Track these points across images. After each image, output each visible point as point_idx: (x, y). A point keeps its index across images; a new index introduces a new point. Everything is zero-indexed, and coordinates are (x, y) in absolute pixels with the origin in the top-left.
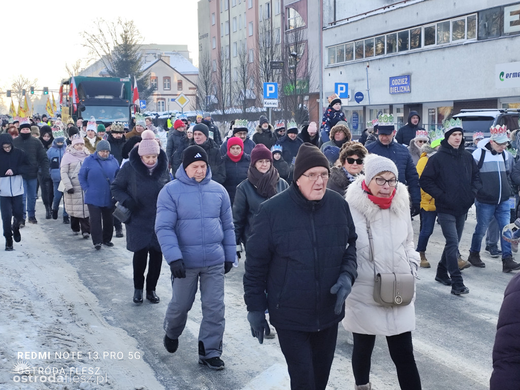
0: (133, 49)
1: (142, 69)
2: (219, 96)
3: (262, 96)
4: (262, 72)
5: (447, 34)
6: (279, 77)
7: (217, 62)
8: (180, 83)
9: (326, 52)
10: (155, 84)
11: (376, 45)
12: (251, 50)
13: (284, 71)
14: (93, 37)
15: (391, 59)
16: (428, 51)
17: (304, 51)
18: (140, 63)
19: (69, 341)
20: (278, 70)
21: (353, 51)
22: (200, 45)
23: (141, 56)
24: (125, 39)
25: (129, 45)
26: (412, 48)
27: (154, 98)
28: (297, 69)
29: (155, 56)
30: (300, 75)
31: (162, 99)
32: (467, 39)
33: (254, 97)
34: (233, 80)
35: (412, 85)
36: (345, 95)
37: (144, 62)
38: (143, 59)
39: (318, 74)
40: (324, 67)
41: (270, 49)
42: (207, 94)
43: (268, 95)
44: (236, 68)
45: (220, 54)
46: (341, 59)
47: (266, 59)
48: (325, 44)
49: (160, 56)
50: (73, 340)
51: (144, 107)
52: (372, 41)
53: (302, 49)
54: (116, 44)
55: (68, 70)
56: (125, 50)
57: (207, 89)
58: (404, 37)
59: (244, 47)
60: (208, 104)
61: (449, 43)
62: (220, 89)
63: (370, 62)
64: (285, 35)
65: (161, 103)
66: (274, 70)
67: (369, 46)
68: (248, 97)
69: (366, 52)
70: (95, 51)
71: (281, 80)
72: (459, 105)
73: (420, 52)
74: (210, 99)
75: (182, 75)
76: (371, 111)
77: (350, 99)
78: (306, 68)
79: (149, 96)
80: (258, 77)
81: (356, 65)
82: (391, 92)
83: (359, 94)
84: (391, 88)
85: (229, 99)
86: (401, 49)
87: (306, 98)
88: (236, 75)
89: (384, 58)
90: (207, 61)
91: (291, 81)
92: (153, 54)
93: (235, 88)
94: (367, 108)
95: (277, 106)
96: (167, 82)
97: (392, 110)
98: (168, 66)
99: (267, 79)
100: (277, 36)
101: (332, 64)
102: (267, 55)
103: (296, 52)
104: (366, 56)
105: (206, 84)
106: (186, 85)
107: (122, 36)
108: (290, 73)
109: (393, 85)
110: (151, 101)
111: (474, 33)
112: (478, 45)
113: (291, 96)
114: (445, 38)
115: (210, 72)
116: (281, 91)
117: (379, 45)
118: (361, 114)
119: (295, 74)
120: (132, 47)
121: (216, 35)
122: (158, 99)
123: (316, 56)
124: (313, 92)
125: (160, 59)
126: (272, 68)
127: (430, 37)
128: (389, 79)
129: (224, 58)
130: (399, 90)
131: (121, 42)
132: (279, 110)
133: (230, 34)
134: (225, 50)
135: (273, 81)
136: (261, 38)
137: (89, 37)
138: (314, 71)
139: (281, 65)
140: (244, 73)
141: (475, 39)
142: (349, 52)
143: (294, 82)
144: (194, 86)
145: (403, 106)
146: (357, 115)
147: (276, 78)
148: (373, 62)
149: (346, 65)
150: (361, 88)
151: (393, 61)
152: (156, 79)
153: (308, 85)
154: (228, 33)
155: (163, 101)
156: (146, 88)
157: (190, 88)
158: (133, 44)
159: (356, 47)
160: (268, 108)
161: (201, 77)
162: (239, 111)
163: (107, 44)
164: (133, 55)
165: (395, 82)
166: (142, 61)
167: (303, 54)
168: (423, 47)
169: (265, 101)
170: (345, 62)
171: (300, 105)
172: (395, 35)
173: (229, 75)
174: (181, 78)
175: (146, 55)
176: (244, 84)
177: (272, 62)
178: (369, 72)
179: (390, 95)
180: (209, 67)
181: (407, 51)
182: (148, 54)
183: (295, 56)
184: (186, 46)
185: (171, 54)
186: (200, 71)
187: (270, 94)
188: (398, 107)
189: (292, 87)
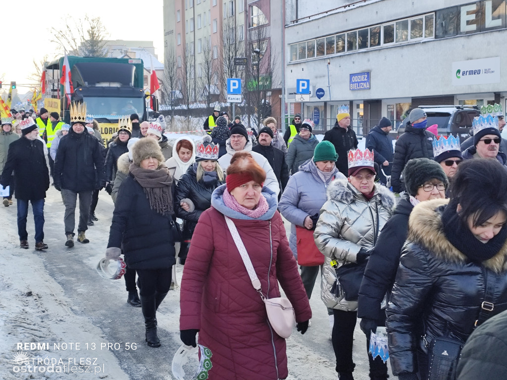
0: (100, 44)
2: (184, 91)
3: (225, 92)
4: (226, 68)
5: (405, 33)
6: (242, 73)
7: (182, 59)
8: (145, 79)
9: (288, 49)
11: (337, 43)
12: (215, 46)
13: (247, 67)
14: (61, 33)
15: (352, 56)
16: (387, 48)
17: (267, 47)
19: (34, 330)
20: (241, 66)
21: (314, 48)
22: (165, 42)
23: (108, 52)
24: (92, 35)
25: (95, 41)
26: (371, 45)
28: (260, 66)
29: (121, 52)
30: (263, 71)
32: (425, 37)
33: (218, 92)
34: (197, 76)
35: (371, 82)
36: (307, 92)
39: (280, 70)
40: (286, 64)
41: (234, 46)
42: (172, 90)
43: (232, 91)
44: (201, 64)
45: (185, 50)
46: (302, 56)
47: (230, 55)
48: (287, 41)
49: (126, 52)
50: (39, 329)
52: (333, 39)
53: (264, 46)
54: (83, 40)
55: (36, 65)
56: (92, 45)
57: (172, 84)
58: (364, 34)
59: (208, 43)
60: (173, 99)
61: (408, 42)
62: (185, 84)
63: (331, 59)
64: (248, 32)
66: (238, 67)
67: (330, 43)
68: (212, 92)
69: (327, 49)
70: (62, 47)
71: (244, 75)
72: (417, 101)
73: (380, 50)
74: (175, 94)
75: (148, 71)
76: (332, 107)
77: (311, 95)
78: (269, 65)
80: (222, 74)
81: (317, 62)
82: (351, 89)
83: (320, 90)
84: (351, 84)
85: (193, 94)
86: (361, 47)
87: (269, 94)
88: (200, 71)
89: (344, 55)
90: (172, 57)
91: (254, 77)
92: (119, 50)
93: (199, 84)
94: (328, 103)
95: (240, 101)
97: (352, 106)
99: (231, 74)
100: (241, 34)
101: (294, 61)
102: (231, 52)
103: (259, 49)
104: (327, 54)
105: (171, 80)
107: (88, 32)
108: (253, 69)
109: (353, 81)
111: (431, 32)
112: (436, 43)
113: (254, 92)
114: (403, 37)
115: (175, 68)
116: (245, 86)
117: (339, 43)
118: (322, 109)
119: (258, 70)
120: (98, 43)
121: (181, 32)
123: (279, 53)
124: (275, 88)
125: (126, 55)
126: (236, 64)
127: (389, 36)
128: (349, 75)
129: (189, 55)
130: (359, 86)
131: (88, 38)
132: (242, 105)
133: (194, 31)
134: (190, 47)
135: (236, 77)
136: (225, 35)
137: (57, 33)
138: (276, 67)
139: (244, 62)
140: (209, 69)
141: (432, 38)
142: (311, 49)
143: (257, 78)
145: (363, 101)
146: (319, 110)
147: (239, 74)
148: (334, 59)
149: (308, 62)
150: (322, 84)
151: (353, 58)
153: (271, 81)
154: (192, 30)
158: (100, 39)
159: (317, 44)
160: (231, 104)
161: (166, 72)
162: (203, 106)
163: (74, 40)
164: (100, 51)
165: (355, 79)
167: (266, 51)
168: (382, 45)
169: (229, 96)
170: (306, 59)
171: (263, 101)
172: (355, 33)
173: (193, 71)
174: (146, 73)
175: (113, 51)
176: (209, 80)
177: (236, 59)
178: (330, 69)
179: (350, 91)
180: (174, 63)
181: (367, 49)
182: (115, 50)
183: (258, 53)
184: (152, 43)
185: (137, 50)
186: (166, 67)
187: (234, 89)
188: (358, 102)
189: (255, 83)
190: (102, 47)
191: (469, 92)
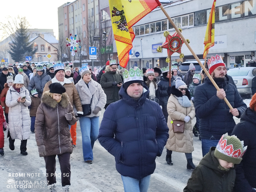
0: (25, 31)
1: (30, 41)
6: (97, 44)
8: (49, 48)
10: (37, 48)
11: (145, 29)
12: (84, 31)
13: (100, 42)
14: (5, 25)
16: (171, 31)
18: (29, 38)
20: (97, 41)
22: (59, 29)
23: (30, 35)
24: (22, 26)
25: (23, 29)
26: (162, 30)
27: (36, 55)
28: (106, 41)
29: (37, 35)
30: (108, 43)
31: (40, 56)
32: (189, 26)
33: (85, 54)
37: (31, 37)
38: (30, 36)
42: (62, 53)
43: (92, 53)
49: (39, 34)
51: (31, 60)
52: (143, 27)
53: (109, 30)
54: (17, 29)
56: (21, 31)
57: (62, 50)
58: (159, 25)
59: (80, 29)
60: (62, 58)
61: (181, 28)
63: (142, 37)
64: (100, 24)
65: (40, 58)
67: (142, 29)
68: (82, 54)
69: (141, 33)
70: (6, 32)
71: (99, 45)
72: (186, 58)
74: (63, 56)
75: (51, 44)
76: (143, 61)
77: (133, 56)
78: (111, 40)
79: (34, 54)
81: (136, 39)
83: (137, 53)
84: (153, 50)
86: (157, 31)
87: (111, 55)
89: (149, 35)
90: (62, 37)
91: (103, 46)
92: (36, 33)
94: (142, 60)
95: (96, 58)
96: (43, 48)
97: (154, 61)
98: (43, 40)
99: (92, 45)
100: (97, 25)
102: (91, 34)
103: (106, 32)
104: (140, 35)
105: (61, 48)
106: (52, 49)
107: (19, 24)
108: (103, 42)
109: (154, 48)
110: (35, 57)
111: (192, 23)
112: (195, 28)
113: (103, 54)
114: (179, 26)
115: (63, 42)
117: (148, 29)
118: (138, 63)
119: (105, 43)
121: (67, 24)
122: (38, 56)
124: (114, 52)
125: (39, 36)
126: (94, 40)
128: (152, 45)
131: (19, 27)
132: (98, 61)
133: (74, 24)
134: (72, 32)
135: (95, 46)
137: (3, 25)
139: (99, 39)
141: (193, 26)
143: (105, 47)
144: (56, 50)
145: (159, 58)
146: (137, 63)
148: (144, 37)
150: (138, 50)
151: (153, 36)
152: (37, 46)
153: (112, 49)
154: (73, 23)
155: (41, 57)
156: (32, 50)
157: (54, 51)
158: (25, 28)
159: (135, 29)
160: (92, 60)
161: (59, 44)
162: (78, 61)
163: (12, 29)
164: (26, 34)
165: (155, 47)
166: (30, 37)
168: (168, 30)
169: (90, 56)
172: (155, 24)
174: (49, 45)
175: (32, 34)
177: (94, 38)
178: (142, 42)
179: (152, 53)
180: (62, 40)
181: (160, 32)
182: (33, 33)
183: (105, 34)
184: (52, 30)
185: (45, 33)
186: (59, 42)
187: (93, 53)
188: (156, 59)
189: (104, 49)
190: (26, 32)
191: (212, 53)
